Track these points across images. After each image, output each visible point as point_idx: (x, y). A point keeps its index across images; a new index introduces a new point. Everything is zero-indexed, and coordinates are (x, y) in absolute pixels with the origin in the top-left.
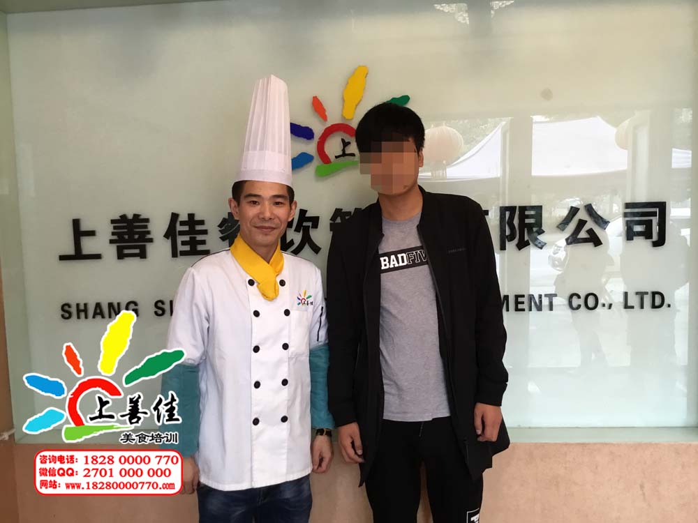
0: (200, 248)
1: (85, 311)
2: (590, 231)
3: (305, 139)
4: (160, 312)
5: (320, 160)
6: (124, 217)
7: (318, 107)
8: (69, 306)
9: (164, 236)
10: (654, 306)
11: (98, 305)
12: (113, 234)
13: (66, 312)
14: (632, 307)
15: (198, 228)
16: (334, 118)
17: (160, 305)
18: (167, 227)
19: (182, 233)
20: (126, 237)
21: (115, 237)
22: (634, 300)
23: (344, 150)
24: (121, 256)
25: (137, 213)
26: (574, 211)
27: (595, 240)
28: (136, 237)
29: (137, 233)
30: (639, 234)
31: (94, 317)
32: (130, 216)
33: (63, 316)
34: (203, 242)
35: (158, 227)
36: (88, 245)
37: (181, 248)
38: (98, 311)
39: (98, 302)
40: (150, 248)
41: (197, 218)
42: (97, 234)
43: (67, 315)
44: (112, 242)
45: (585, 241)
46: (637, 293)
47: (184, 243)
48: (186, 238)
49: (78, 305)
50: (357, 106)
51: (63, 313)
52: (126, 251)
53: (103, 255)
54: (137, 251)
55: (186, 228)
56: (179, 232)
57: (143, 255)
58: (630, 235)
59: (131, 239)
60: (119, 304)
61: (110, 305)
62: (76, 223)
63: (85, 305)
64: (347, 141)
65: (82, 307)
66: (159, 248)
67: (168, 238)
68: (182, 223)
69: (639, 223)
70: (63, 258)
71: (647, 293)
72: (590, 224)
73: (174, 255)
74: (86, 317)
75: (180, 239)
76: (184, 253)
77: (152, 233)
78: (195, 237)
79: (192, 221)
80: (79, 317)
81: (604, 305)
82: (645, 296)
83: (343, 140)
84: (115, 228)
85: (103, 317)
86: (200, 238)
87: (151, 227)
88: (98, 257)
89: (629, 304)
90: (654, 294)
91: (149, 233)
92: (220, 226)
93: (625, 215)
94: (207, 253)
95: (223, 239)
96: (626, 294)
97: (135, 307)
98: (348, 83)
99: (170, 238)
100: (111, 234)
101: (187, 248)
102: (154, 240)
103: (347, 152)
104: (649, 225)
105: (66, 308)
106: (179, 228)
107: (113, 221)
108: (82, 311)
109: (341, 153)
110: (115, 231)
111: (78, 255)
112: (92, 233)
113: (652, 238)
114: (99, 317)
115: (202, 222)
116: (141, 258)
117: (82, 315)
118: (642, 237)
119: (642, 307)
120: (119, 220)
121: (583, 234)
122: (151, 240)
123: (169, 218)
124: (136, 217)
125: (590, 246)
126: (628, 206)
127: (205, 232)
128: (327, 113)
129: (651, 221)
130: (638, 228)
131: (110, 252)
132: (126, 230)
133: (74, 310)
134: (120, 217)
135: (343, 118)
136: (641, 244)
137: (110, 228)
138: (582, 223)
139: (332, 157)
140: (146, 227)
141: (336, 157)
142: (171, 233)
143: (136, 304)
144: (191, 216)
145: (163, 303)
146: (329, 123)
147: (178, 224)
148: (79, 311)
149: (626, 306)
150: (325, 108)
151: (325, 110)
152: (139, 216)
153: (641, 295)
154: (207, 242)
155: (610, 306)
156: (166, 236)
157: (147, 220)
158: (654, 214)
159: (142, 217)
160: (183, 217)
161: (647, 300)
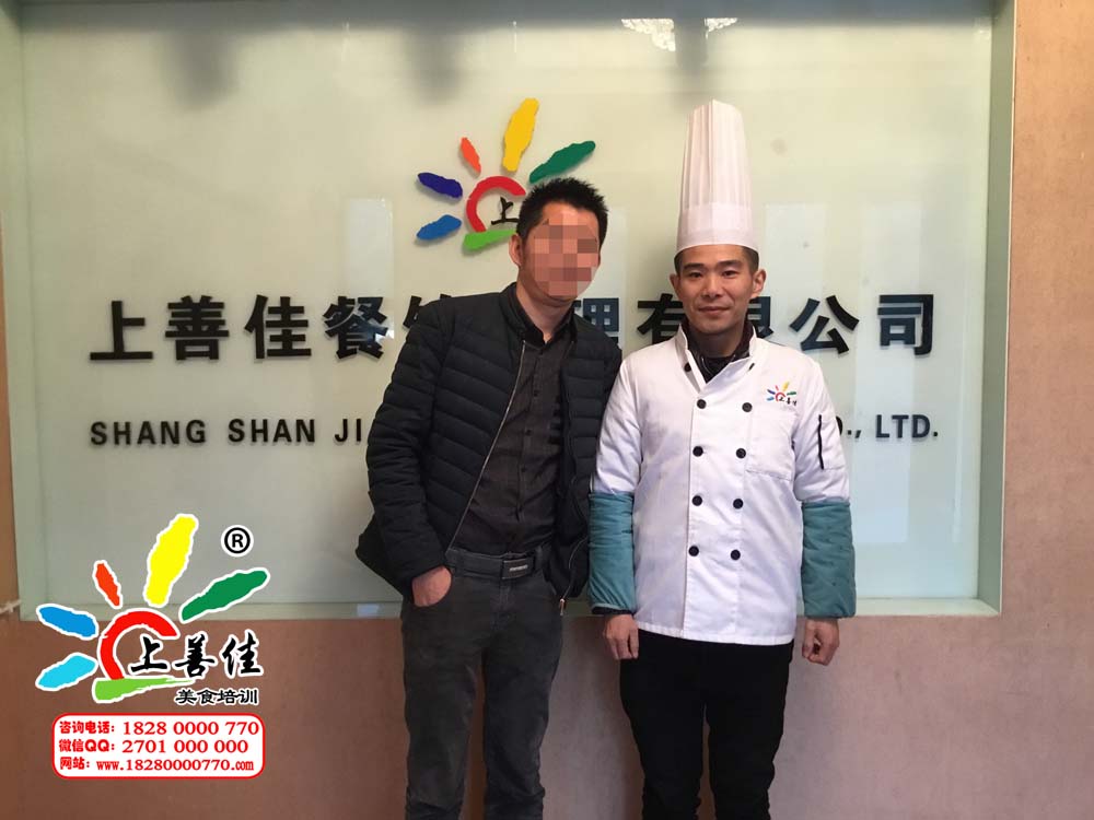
0: (297, 346)
1: (127, 432)
2: (834, 333)
3: (451, 198)
4: (237, 436)
5: (469, 225)
6: (187, 300)
7: (468, 153)
8: (102, 425)
9: (246, 328)
10: (915, 435)
11: (146, 425)
12: (171, 323)
13: (98, 434)
14: (887, 436)
15: (295, 317)
16: (490, 169)
17: (237, 426)
18: (250, 314)
19: (271, 324)
20: (190, 328)
21: (174, 329)
22: (889, 427)
23: (503, 214)
24: (181, 355)
25: (206, 294)
26: (812, 305)
27: (840, 346)
28: (205, 328)
29: (207, 323)
30: (897, 337)
31: (140, 442)
32: (196, 299)
33: (93, 440)
34: (302, 338)
35: (237, 315)
36: (134, 340)
37: (268, 345)
38: (146, 433)
39: (147, 420)
40: (224, 346)
41: (293, 304)
42: (147, 322)
43: (99, 439)
44: (168, 335)
45: (825, 345)
46: (894, 417)
47: (273, 339)
48: (278, 332)
49: (116, 424)
50: (523, 153)
51: (93, 435)
52: (189, 349)
53: (156, 353)
54: (205, 349)
55: (277, 318)
56: (267, 322)
57: (213, 354)
58: (886, 339)
59: (198, 332)
60: (177, 424)
61: (165, 425)
62: (117, 307)
63: (128, 425)
64: (507, 201)
65: (122, 428)
66: (238, 345)
67: (251, 331)
68: (272, 310)
69: (897, 323)
70: (95, 357)
71: (906, 417)
72: (833, 324)
73: (260, 354)
74: (128, 442)
75: (268, 333)
76: (272, 353)
77: (227, 323)
78: (290, 331)
79: (286, 308)
80: (117, 442)
81: (850, 432)
82: (904, 420)
83: (502, 200)
84: (174, 315)
85: (153, 442)
86: (296, 332)
87: (226, 315)
88: (148, 356)
89: (883, 432)
90: (916, 418)
91: (223, 323)
92: (327, 315)
93: (881, 311)
94: (307, 353)
95: (330, 334)
96: (879, 418)
97: (202, 429)
98: (510, 122)
99: (254, 332)
100: (167, 322)
101: (278, 346)
102: (231, 333)
103: (508, 217)
104: (910, 325)
105: (99, 428)
106: (267, 317)
107: (171, 306)
108: (122, 433)
109: (498, 217)
110: (173, 319)
111: (119, 353)
112: (140, 322)
113: (914, 343)
114: (146, 444)
115: (300, 310)
116: (211, 358)
117: (123, 439)
118: (901, 342)
119: (900, 435)
120: (179, 304)
121: (823, 337)
122: (226, 334)
123: (254, 302)
124: (205, 299)
125: (832, 354)
126: (884, 299)
127: (305, 324)
128: (481, 162)
129: (913, 320)
130: (895, 330)
131: (165, 349)
132: (189, 319)
133: (109, 432)
134: (183, 299)
135: (503, 169)
136: (900, 353)
137: (167, 316)
138: (822, 321)
139: (487, 224)
140: (219, 314)
141: (493, 223)
142: (255, 325)
143: (201, 424)
144: (285, 300)
145: (241, 423)
146: (484, 176)
147: (265, 312)
148: (117, 433)
149: (880, 435)
150: (479, 154)
151: (477, 157)
152: (209, 298)
153: (900, 419)
154: (307, 339)
155: (858, 433)
156: (249, 328)
157: (221, 305)
158: (917, 311)
159: (213, 301)
160: (274, 302)
161: (907, 427)
